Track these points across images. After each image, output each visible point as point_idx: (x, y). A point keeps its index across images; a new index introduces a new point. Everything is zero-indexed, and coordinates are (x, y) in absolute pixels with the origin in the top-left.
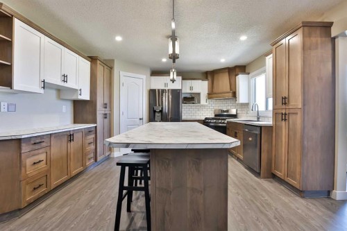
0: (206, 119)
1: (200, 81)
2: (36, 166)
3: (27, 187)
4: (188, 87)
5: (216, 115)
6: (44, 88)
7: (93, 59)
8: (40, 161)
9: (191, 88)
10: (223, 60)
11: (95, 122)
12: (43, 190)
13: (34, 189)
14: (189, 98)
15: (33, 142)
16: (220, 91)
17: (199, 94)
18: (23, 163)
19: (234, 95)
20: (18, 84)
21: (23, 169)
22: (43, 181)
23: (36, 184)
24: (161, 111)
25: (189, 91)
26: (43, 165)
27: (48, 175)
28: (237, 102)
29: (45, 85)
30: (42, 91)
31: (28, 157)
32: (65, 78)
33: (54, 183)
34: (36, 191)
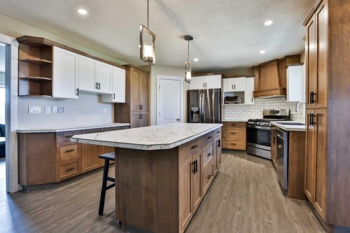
0: (250, 120)
1: (244, 78)
2: (69, 153)
3: (61, 168)
4: (231, 86)
5: (264, 117)
6: (78, 94)
7: (127, 67)
8: (72, 150)
9: (234, 87)
10: (262, 52)
11: (129, 122)
12: (75, 172)
13: (67, 170)
14: (232, 98)
15: (65, 135)
16: (268, 88)
17: (243, 93)
18: (58, 150)
19: (284, 92)
20: (57, 92)
21: (58, 155)
22: (75, 165)
23: (69, 167)
24: (198, 112)
25: (231, 90)
26: (75, 153)
27: (80, 162)
28: (287, 101)
29: (78, 92)
30: (77, 97)
31: (62, 146)
32: (98, 86)
33: (85, 169)
34: (69, 172)
